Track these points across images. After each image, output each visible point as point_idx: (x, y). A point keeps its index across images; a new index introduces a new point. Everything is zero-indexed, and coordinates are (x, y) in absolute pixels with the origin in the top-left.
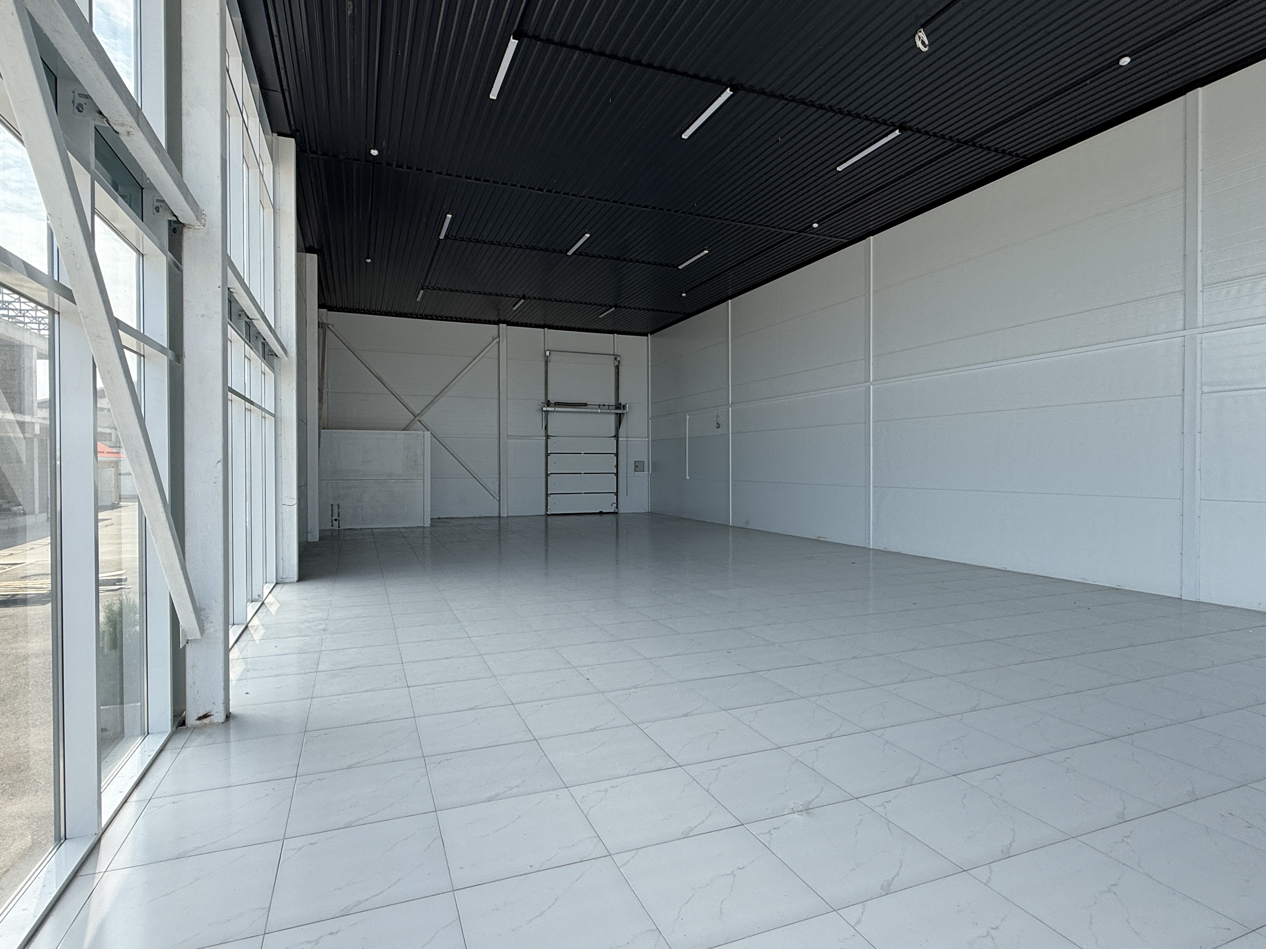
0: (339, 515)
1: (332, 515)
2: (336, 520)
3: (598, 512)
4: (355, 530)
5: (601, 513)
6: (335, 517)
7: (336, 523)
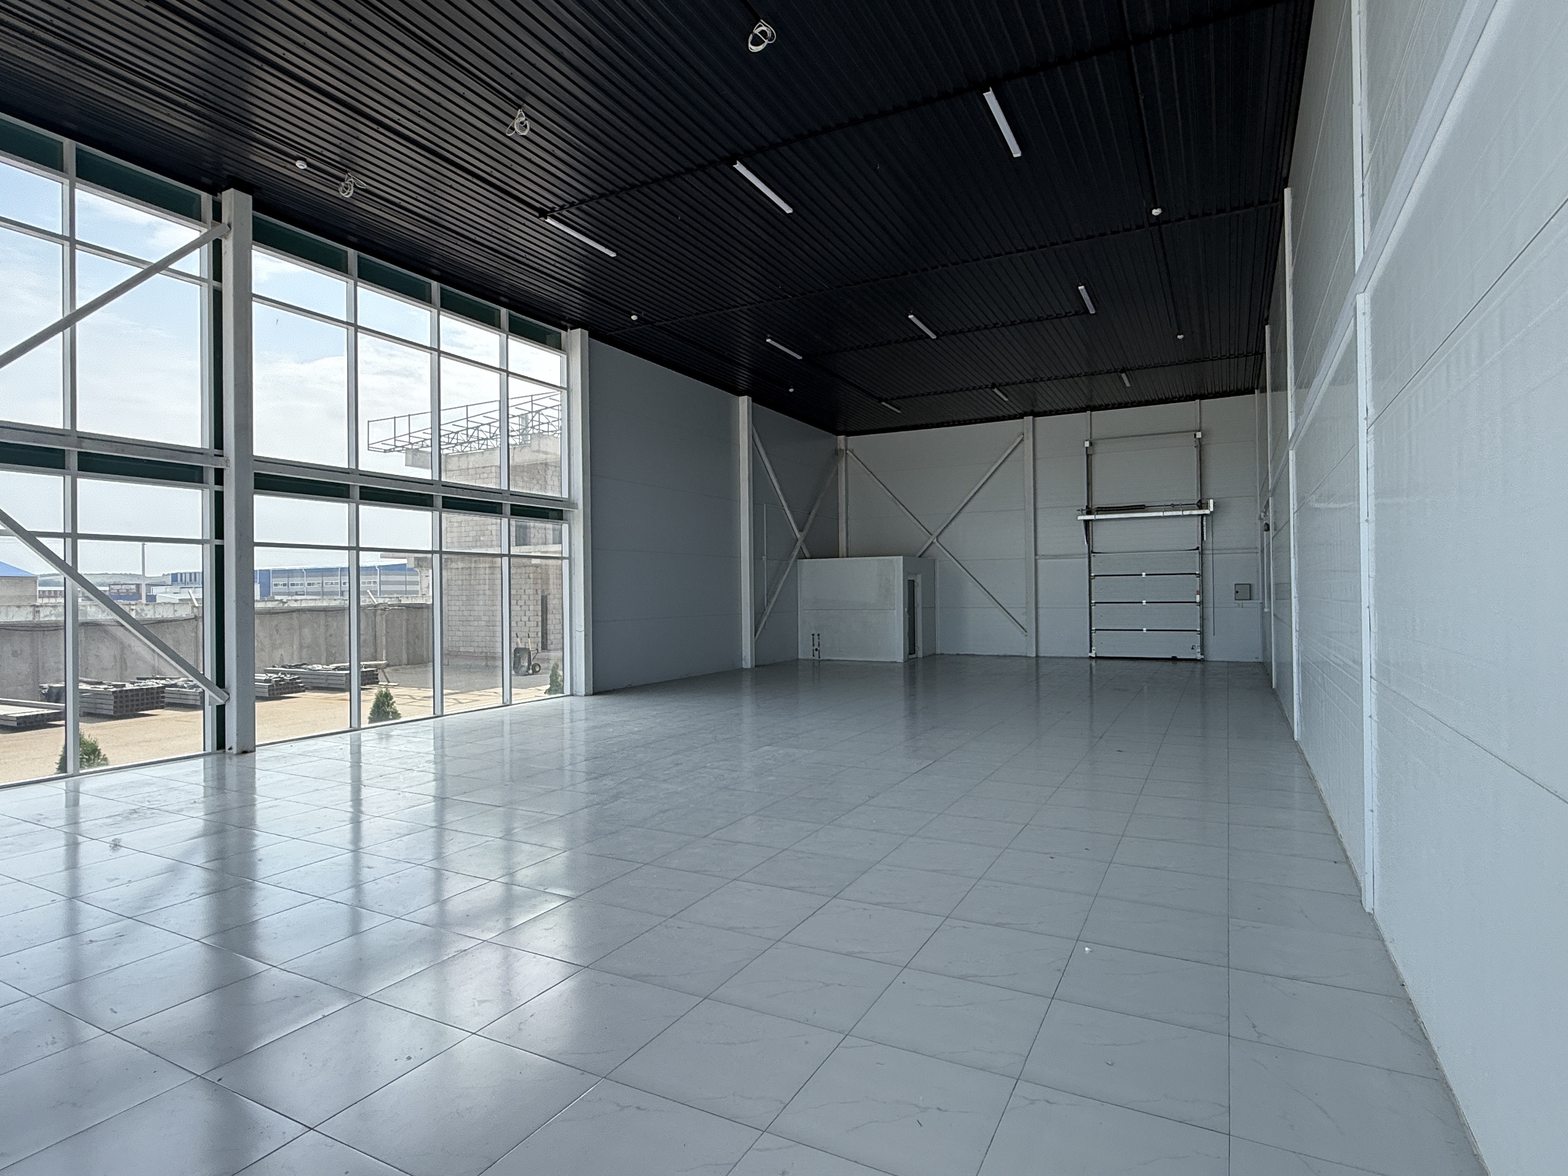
0: (819, 645)
1: (813, 645)
2: (816, 650)
3: (1170, 656)
4: (833, 660)
5: (1174, 659)
6: (816, 647)
7: (816, 653)
